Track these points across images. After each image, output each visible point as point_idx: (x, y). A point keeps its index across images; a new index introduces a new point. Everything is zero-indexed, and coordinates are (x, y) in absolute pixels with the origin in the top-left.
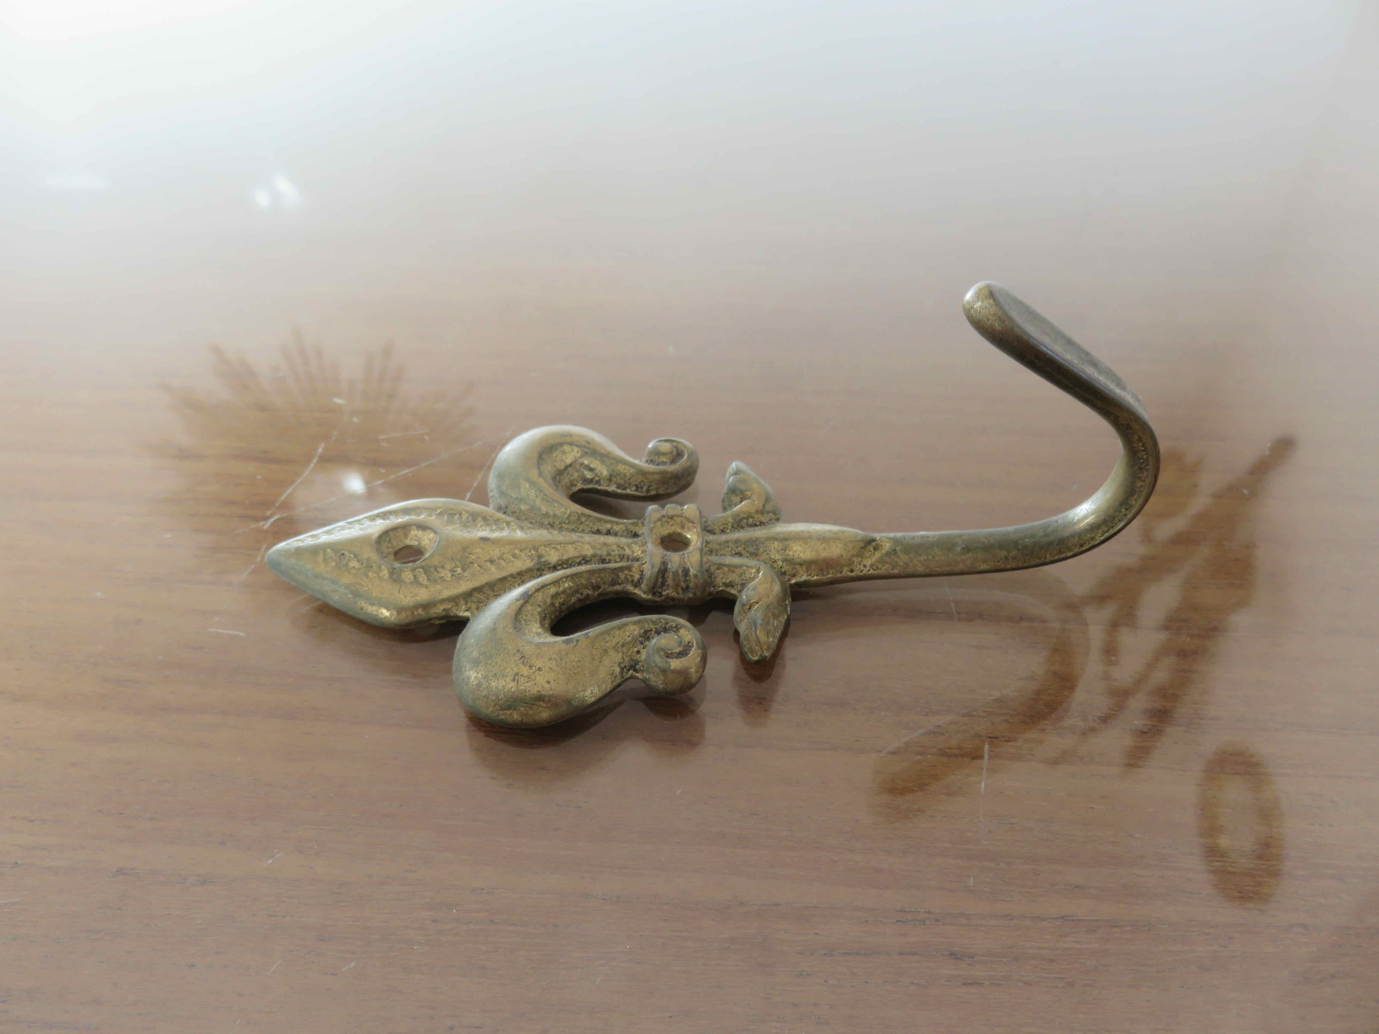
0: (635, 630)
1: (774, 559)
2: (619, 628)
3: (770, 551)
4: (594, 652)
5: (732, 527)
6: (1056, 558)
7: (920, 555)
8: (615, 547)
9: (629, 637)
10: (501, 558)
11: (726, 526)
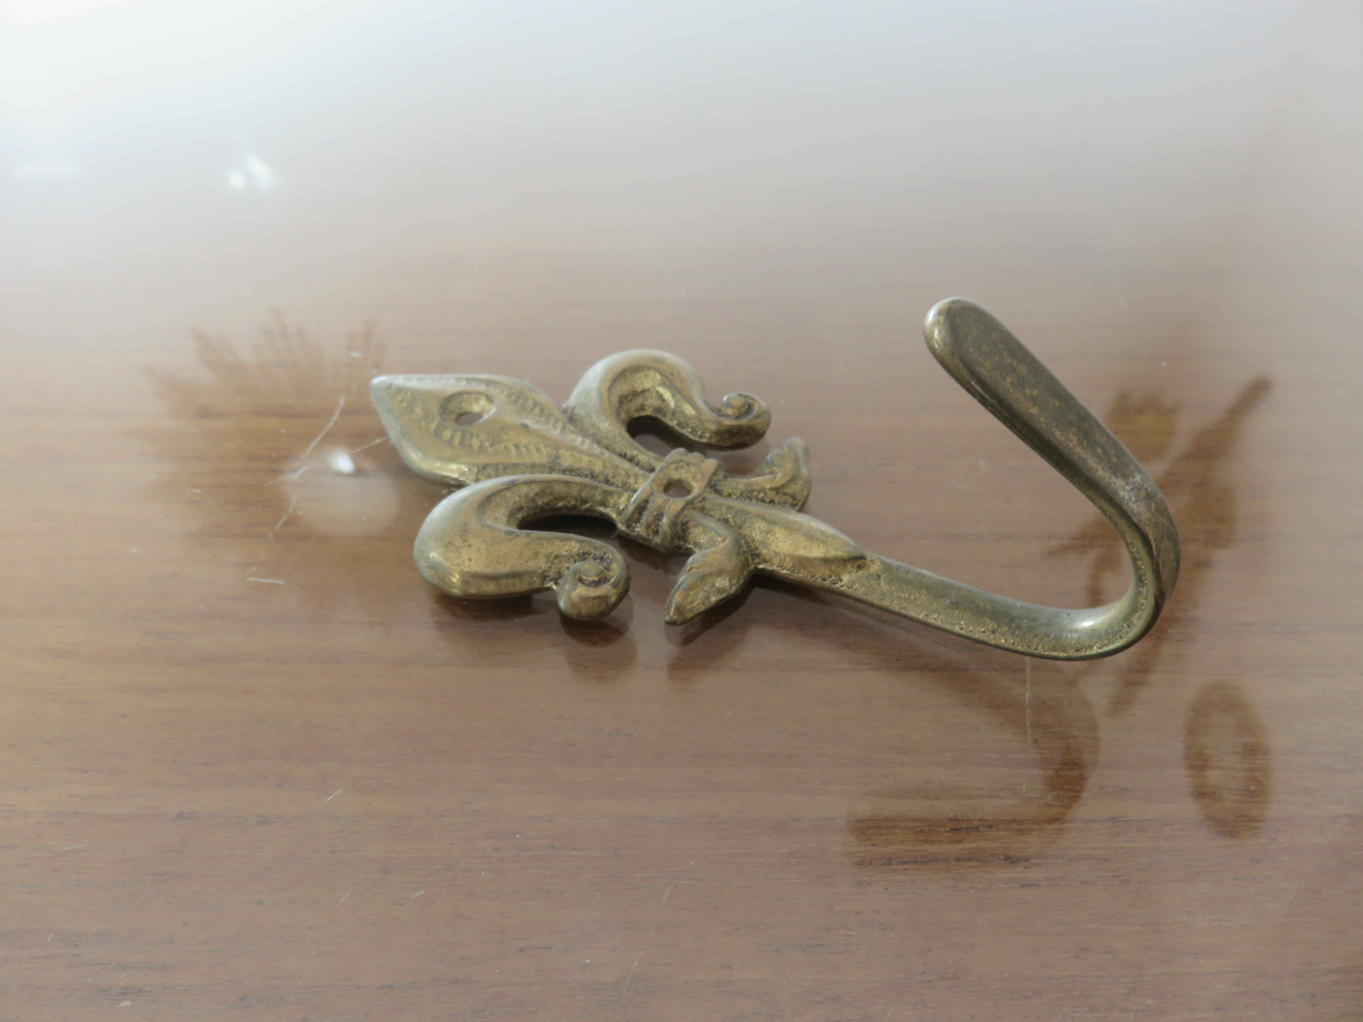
0: (575, 548)
1: (754, 537)
2: (561, 540)
3: (754, 529)
4: (525, 551)
5: (741, 494)
6: (1047, 653)
7: (903, 592)
8: (622, 473)
9: (566, 551)
10: (526, 447)
11: (735, 492)
